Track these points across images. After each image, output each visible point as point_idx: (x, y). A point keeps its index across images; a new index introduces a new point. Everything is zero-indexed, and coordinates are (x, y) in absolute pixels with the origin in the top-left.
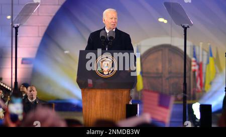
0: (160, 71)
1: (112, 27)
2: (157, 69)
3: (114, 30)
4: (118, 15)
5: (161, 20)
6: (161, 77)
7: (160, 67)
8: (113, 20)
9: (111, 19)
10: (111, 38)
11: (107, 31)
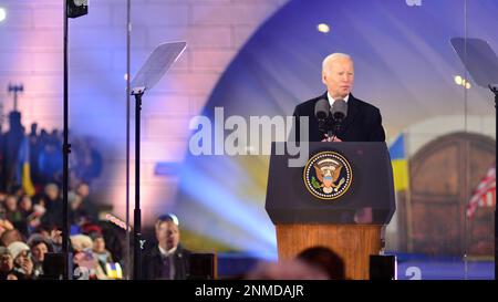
0: (454, 190)
1: (341, 91)
2: (447, 186)
3: (346, 99)
4: (356, 67)
5: (459, 80)
6: (456, 203)
7: (453, 180)
8: (345, 77)
9: (341, 74)
10: (339, 115)
11: (332, 101)
